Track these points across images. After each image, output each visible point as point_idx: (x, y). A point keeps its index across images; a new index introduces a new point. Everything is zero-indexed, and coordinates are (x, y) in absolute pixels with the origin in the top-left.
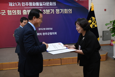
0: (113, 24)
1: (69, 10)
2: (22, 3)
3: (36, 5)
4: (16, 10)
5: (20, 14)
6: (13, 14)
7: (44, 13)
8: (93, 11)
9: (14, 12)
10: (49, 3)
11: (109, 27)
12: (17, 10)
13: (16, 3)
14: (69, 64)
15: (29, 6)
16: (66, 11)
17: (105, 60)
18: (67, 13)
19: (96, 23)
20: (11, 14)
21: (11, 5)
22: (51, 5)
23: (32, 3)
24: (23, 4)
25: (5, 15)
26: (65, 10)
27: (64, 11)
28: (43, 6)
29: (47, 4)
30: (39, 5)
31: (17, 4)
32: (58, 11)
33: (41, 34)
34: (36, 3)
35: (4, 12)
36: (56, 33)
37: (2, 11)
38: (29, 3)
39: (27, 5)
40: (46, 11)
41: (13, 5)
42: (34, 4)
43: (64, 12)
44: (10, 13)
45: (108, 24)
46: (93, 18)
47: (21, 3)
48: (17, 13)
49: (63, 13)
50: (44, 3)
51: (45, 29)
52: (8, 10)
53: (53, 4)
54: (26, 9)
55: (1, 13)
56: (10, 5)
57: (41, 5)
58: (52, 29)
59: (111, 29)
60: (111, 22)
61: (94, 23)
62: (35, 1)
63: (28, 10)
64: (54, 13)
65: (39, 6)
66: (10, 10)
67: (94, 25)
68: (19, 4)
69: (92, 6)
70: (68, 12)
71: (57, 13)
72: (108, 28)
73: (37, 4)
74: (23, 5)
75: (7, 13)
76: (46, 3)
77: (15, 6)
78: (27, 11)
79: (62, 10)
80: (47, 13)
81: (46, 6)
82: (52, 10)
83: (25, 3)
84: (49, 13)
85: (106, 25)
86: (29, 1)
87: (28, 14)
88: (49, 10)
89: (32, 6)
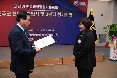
0: (110, 29)
1: (70, 14)
2: (27, 5)
3: (39, 8)
7: (46, 15)
8: (93, 16)
10: (52, 7)
13: (21, 5)
14: (70, 64)
15: (32, 9)
16: (67, 14)
17: (102, 60)
18: (68, 16)
19: (95, 27)
20: (16, 16)
21: (17, 7)
22: (53, 8)
23: (36, 6)
25: (10, 16)
26: (66, 13)
27: (65, 14)
28: (46, 9)
29: (50, 7)
30: (42, 8)
32: (59, 14)
33: (43, 35)
35: (9, 13)
36: (57, 35)
37: (7, 12)
38: (33, 6)
39: (31, 8)
40: (48, 14)
41: (18, 7)
42: (38, 7)
43: (65, 15)
44: (15, 14)
45: (106, 28)
46: (92, 22)
50: (47, 6)
51: (46, 30)
52: (14, 12)
53: (55, 8)
54: (30, 11)
55: (7, 14)
56: (15, 7)
57: (44, 8)
58: (53, 30)
59: (109, 32)
60: (108, 26)
61: (93, 26)
62: (39, 5)
64: (55, 16)
65: (42, 9)
66: (15, 11)
67: (93, 28)
68: (24, 6)
69: (92, 11)
70: (69, 15)
71: (58, 16)
72: (106, 32)
74: (28, 7)
75: (12, 14)
77: (20, 8)
78: (31, 13)
79: (63, 13)
80: (49, 16)
81: (49, 9)
82: (54, 13)
83: (30, 6)
84: (51, 15)
85: (104, 28)
86: (33, 4)
87: (32, 16)
88: (51, 13)
89: (36, 9)
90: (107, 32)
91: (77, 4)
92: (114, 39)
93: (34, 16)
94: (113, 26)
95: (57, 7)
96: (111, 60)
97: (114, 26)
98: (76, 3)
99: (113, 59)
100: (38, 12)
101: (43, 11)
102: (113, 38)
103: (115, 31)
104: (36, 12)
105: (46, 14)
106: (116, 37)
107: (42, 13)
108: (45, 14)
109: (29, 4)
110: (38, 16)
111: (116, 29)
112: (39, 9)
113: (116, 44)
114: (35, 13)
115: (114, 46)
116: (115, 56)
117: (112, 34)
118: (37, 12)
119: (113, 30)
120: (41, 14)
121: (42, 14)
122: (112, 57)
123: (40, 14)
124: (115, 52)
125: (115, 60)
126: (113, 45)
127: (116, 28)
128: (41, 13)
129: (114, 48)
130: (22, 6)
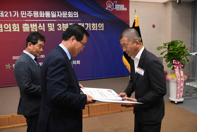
0: (168, 48)
1: (100, 25)
2: (21, 12)
3: (45, 15)
4: (10, 25)
5: (18, 30)
6: (5, 31)
7: (58, 29)
9: (6, 26)
10: (68, 13)
11: (163, 52)
12: (12, 23)
13: (10, 12)
14: (102, 115)
15: (33, 18)
16: (94, 26)
18: (96, 29)
20: (2, 31)
21: (2, 16)
22: (70, 16)
23: (39, 13)
24: (23, 13)
26: (93, 24)
27: (91, 26)
28: (57, 18)
29: (64, 14)
30: (51, 16)
31: (13, 14)
34: (45, 13)
38: (33, 13)
39: (30, 16)
40: (62, 27)
41: (6, 16)
42: (42, 14)
43: (92, 28)
45: (161, 48)
47: (19, 13)
48: (12, 29)
49: (90, 30)
50: (60, 13)
53: (73, 15)
54: (29, 23)
57: (54, 16)
59: (166, 55)
60: (165, 45)
62: (44, 10)
63: (31, 24)
65: (51, 18)
68: (16, 14)
69: (136, 19)
70: (98, 28)
72: (162, 54)
73: (48, 14)
74: (23, 15)
76: (62, 13)
77: (9, 18)
78: (30, 26)
79: (88, 24)
80: (63, 30)
81: (62, 18)
83: (27, 13)
85: (159, 49)
86: (33, 10)
87: (32, 31)
88: (67, 24)
89: (39, 18)
90: (164, 55)
91: (112, 7)
92: (175, 66)
93: (36, 30)
94: (172, 44)
95: (76, 15)
96: (173, 102)
97: (175, 44)
98: (109, 7)
99: (176, 101)
100: (44, 24)
101: (51, 22)
102: (175, 64)
103: (177, 52)
104: (40, 24)
105: (58, 27)
106: (178, 63)
107: (51, 24)
108: (56, 27)
109: (26, 10)
110: (44, 31)
111: (178, 49)
112: (45, 18)
113: (179, 74)
114: (38, 25)
115: (176, 79)
116: (178, 95)
117: (172, 57)
118: (42, 23)
119: (173, 50)
120: (49, 27)
121: (51, 26)
122: (173, 98)
123: (47, 28)
124: (179, 88)
125: (179, 103)
126: (174, 76)
127: (177, 47)
128: (49, 24)
129: (177, 82)
130: (12, 12)
